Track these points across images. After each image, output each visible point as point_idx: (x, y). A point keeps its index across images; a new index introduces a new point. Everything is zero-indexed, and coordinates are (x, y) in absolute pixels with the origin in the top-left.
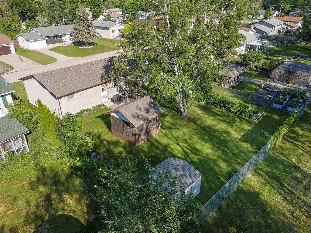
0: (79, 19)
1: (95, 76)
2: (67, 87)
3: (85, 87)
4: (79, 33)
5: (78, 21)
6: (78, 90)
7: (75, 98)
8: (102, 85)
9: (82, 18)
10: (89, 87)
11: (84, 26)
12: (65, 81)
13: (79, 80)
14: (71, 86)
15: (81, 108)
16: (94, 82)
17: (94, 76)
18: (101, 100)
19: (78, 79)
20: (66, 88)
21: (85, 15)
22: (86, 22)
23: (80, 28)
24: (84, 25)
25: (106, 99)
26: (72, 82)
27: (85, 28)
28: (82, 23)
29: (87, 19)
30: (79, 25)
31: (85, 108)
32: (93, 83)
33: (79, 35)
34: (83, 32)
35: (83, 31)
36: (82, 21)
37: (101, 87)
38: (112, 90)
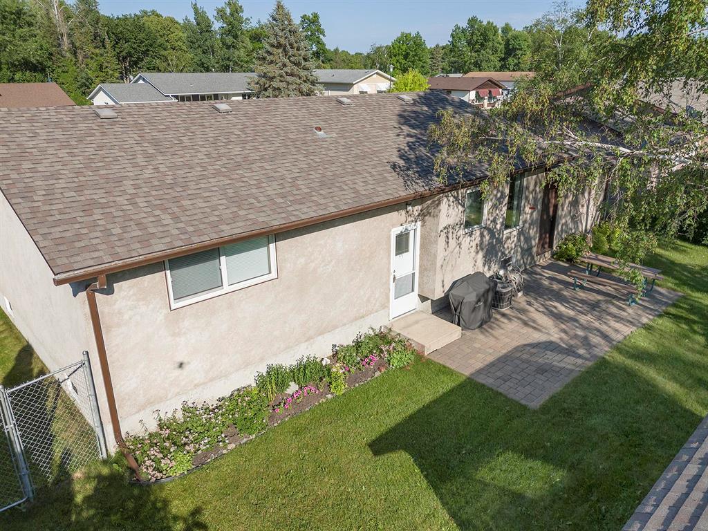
0: (272, 46)
1: (364, 157)
2: (176, 200)
3: (307, 213)
4: (267, 86)
5: (269, 49)
6: (255, 228)
7: (226, 288)
8: (403, 212)
9: (282, 41)
10: (332, 210)
11: (285, 65)
12: (172, 167)
13: (266, 166)
14: (206, 200)
15: (262, 359)
16: (361, 188)
17: (357, 156)
18: (385, 306)
19: (262, 159)
20: (164, 210)
21: (290, 31)
22: (290, 54)
23: (274, 70)
24: (286, 60)
25: (411, 301)
26: (217, 173)
27: (288, 69)
28: (281, 55)
29: (295, 45)
30: (272, 62)
31: (289, 360)
32: (357, 192)
33: (270, 90)
34: (282, 82)
35: (282, 79)
36: (280, 51)
37: (393, 223)
38: (453, 242)
